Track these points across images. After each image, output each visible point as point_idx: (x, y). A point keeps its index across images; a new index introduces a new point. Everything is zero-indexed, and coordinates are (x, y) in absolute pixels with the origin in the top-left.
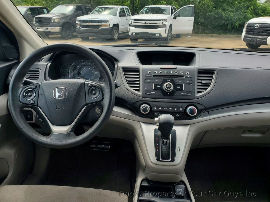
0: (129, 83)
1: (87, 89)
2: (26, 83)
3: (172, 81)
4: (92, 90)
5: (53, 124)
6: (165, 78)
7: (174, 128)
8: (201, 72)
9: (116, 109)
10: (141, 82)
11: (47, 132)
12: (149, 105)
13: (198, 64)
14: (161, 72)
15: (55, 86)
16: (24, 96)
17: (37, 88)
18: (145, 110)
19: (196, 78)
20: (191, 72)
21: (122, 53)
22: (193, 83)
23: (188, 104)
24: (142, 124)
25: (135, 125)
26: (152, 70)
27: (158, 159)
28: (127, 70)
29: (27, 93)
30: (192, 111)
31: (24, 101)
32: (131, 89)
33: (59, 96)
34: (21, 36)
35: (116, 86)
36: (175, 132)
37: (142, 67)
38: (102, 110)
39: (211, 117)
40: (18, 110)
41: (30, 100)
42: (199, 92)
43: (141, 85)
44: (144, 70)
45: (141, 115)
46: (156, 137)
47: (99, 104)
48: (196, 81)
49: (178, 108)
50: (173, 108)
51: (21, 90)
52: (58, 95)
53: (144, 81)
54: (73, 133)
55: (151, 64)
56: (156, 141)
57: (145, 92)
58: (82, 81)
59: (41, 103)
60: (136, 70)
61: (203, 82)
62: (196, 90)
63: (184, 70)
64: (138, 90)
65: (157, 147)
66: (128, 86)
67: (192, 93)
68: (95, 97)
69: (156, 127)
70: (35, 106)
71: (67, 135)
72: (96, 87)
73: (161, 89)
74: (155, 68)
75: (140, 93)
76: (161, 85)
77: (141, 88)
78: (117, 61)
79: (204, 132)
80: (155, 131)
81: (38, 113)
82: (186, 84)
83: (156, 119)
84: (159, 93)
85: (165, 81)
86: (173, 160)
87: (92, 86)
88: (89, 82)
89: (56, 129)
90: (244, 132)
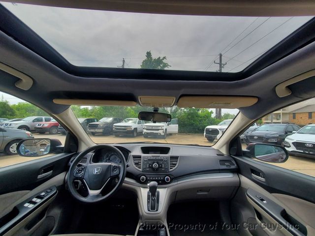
0: (136, 164)
1: (112, 168)
2: (80, 165)
3: (157, 163)
4: (115, 169)
5: (90, 189)
6: (154, 161)
7: (158, 190)
8: (172, 158)
9: (126, 179)
10: (142, 163)
11: (85, 194)
12: (145, 176)
13: (171, 153)
14: (152, 158)
15: (95, 167)
16: (77, 173)
17: (85, 168)
18: (143, 179)
19: (169, 161)
20: (167, 157)
21: (133, 147)
22: (168, 163)
23: (165, 175)
24: (141, 188)
25: (137, 189)
26: (148, 157)
27: (149, 210)
28: (135, 157)
29: (79, 171)
30: (167, 179)
31: (76, 176)
32: (136, 167)
33: (97, 173)
34: (81, 140)
35: (128, 166)
36: (158, 193)
37: (143, 155)
38: (119, 180)
39: (178, 182)
40: (72, 181)
41: (80, 175)
42: (171, 168)
43: (142, 165)
44: (143, 157)
45: (141, 183)
46: (148, 196)
47: (117, 176)
48: (169, 162)
49: (161, 178)
50: (158, 178)
51: (76, 170)
52: (96, 171)
53: (143, 163)
54: (101, 195)
55: (148, 154)
56: (148, 199)
57: (143, 169)
58: (109, 164)
59: (86, 176)
60: (140, 157)
61: (173, 163)
62: (170, 167)
63: (164, 157)
64: (140, 168)
65: (148, 202)
66: (134, 166)
67: (168, 169)
68: (115, 173)
69: (149, 190)
70: (81, 179)
71: (97, 196)
72: (117, 167)
73: (152, 167)
74: (150, 155)
75: (140, 170)
76: (152, 165)
77: (141, 167)
78: (130, 152)
79: (174, 192)
80: (148, 193)
81: (83, 183)
82: (164, 164)
83: (148, 184)
84: (151, 169)
85: (154, 163)
86: (157, 210)
87: (115, 166)
88: (113, 164)
89: (92, 192)
90: (198, 191)
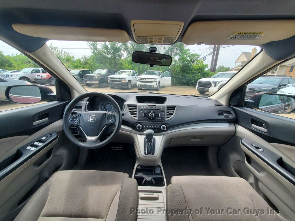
0: (131, 112)
1: (107, 116)
2: (74, 113)
3: (154, 112)
4: (110, 117)
5: (88, 135)
6: (150, 110)
7: (154, 137)
8: (169, 107)
9: (123, 127)
10: (137, 112)
11: (84, 140)
12: (141, 125)
13: (167, 103)
14: (148, 107)
15: (89, 114)
16: (71, 121)
17: (80, 115)
18: (139, 127)
19: (166, 110)
20: (164, 107)
21: (128, 97)
22: (164, 113)
23: (161, 124)
24: (138, 135)
25: (134, 135)
26: (143, 106)
27: (145, 154)
28: (130, 106)
29: (73, 119)
30: (164, 128)
31: (72, 123)
32: (132, 116)
33: (92, 120)
34: (72, 88)
35: (123, 115)
36: (155, 139)
37: (139, 104)
38: (115, 127)
39: (174, 131)
40: (68, 128)
41: (75, 122)
42: (167, 118)
43: (137, 114)
44: (139, 106)
45: (137, 130)
46: (145, 142)
47: (113, 124)
48: (166, 112)
49: (157, 126)
50: (154, 126)
51: (70, 117)
52: (91, 119)
53: (139, 112)
54: (98, 140)
55: (144, 103)
56: (145, 144)
57: (139, 118)
58: (104, 112)
59: (81, 124)
60: (135, 106)
61: (169, 112)
62: (166, 117)
63: (160, 107)
64: (136, 117)
65: (145, 147)
66: (130, 115)
67: (164, 118)
68: (111, 121)
69: (145, 137)
70: (77, 126)
71: (96, 141)
72: (112, 115)
73: (148, 116)
74: (145, 105)
75: (136, 118)
76: (148, 114)
77: (137, 116)
78: (125, 101)
79: (169, 139)
80: (144, 139)
81: (80, 129)
82: (161, 113)
83: (145, 132)
84: (147, 118)
85: (150, 112)
86: (153, 154)
87: (110, 115)
88: (108, 113)
89: (89, 138)
90: (191, 138)
